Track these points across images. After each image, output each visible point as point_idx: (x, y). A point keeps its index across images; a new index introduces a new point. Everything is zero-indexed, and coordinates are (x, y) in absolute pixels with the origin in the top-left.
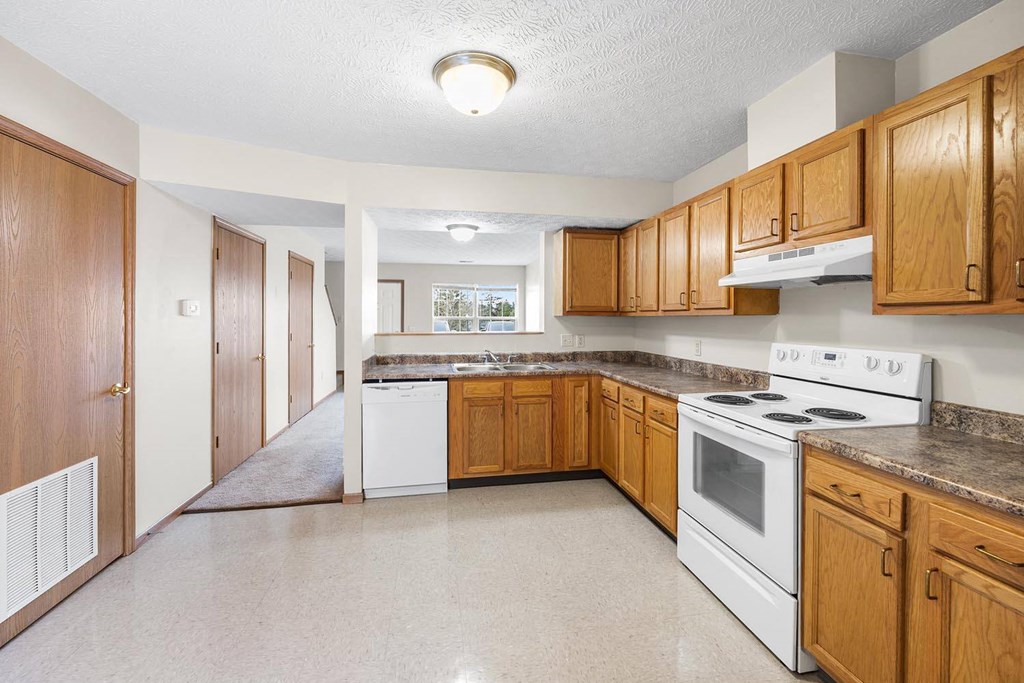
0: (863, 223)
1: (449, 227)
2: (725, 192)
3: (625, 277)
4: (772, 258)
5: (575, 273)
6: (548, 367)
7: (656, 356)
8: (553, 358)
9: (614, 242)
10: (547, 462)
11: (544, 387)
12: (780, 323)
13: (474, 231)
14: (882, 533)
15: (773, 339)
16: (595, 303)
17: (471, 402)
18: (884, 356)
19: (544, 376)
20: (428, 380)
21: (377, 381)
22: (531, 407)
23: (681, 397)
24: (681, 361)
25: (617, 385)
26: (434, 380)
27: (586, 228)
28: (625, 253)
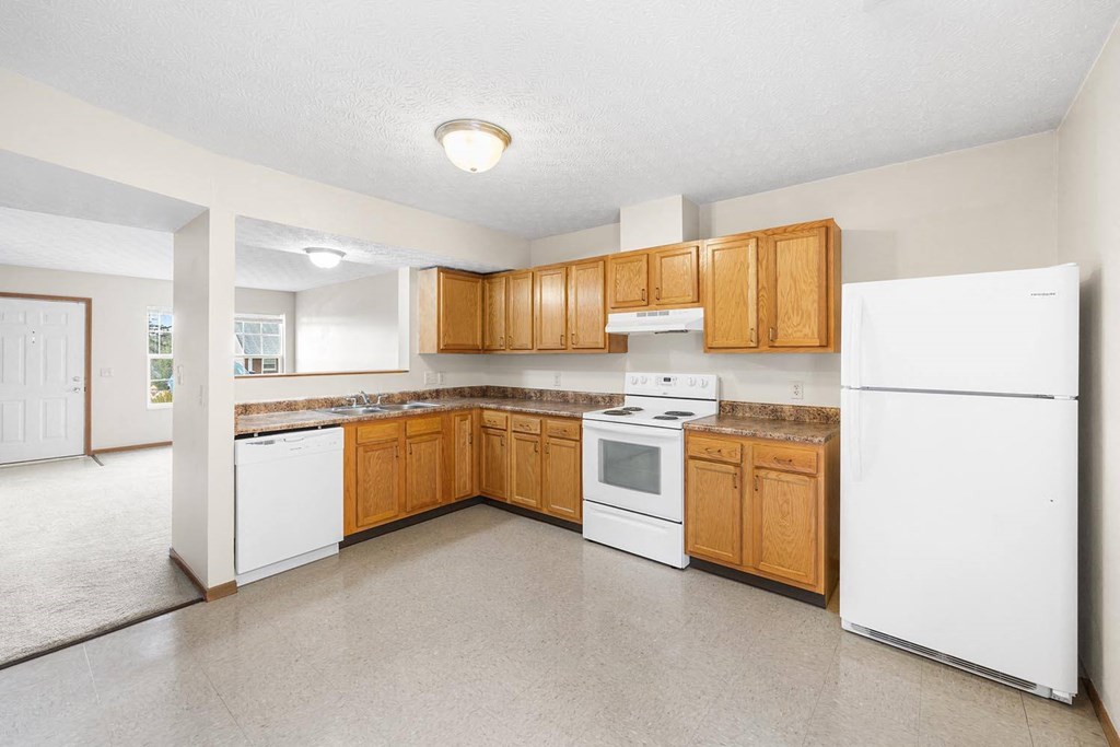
0: (698, 301)
1: (308, 250)
2: (601, 263)
3: (491, 319)
4: (638, 315)
5: (450, 313)
6: (430, 405)
7: (513, 389)
8: (418, 396)
9: (479, 285)
10: (438, 497)
11: (435, 423)
12: (627, 359)
13: (339, 258)
14: (732, 467)
15: (624, 371)
16: (465, 342)
17: (368, 448)
18: (699, 377)
19: (435, 413)
20: (316, 428)
21: (251, 435)
22: (423, 446)
23: (585, 415)
24: (541, 392)
25: (505, 415)
26: (323, 427)
27: (453, 269)
28: (491, 297)
